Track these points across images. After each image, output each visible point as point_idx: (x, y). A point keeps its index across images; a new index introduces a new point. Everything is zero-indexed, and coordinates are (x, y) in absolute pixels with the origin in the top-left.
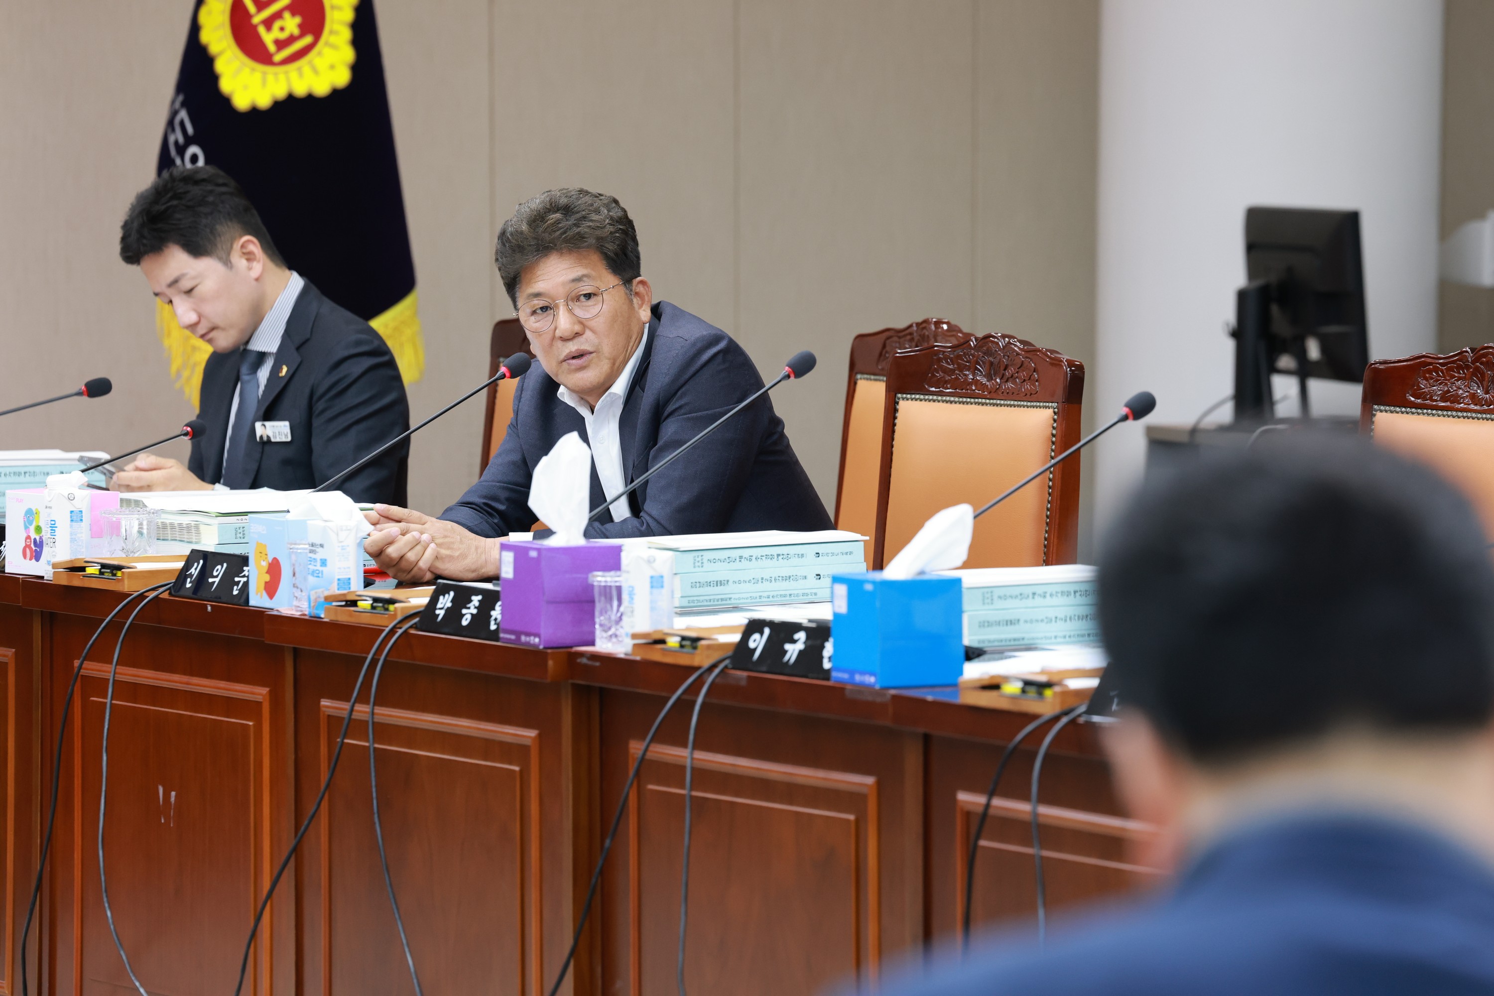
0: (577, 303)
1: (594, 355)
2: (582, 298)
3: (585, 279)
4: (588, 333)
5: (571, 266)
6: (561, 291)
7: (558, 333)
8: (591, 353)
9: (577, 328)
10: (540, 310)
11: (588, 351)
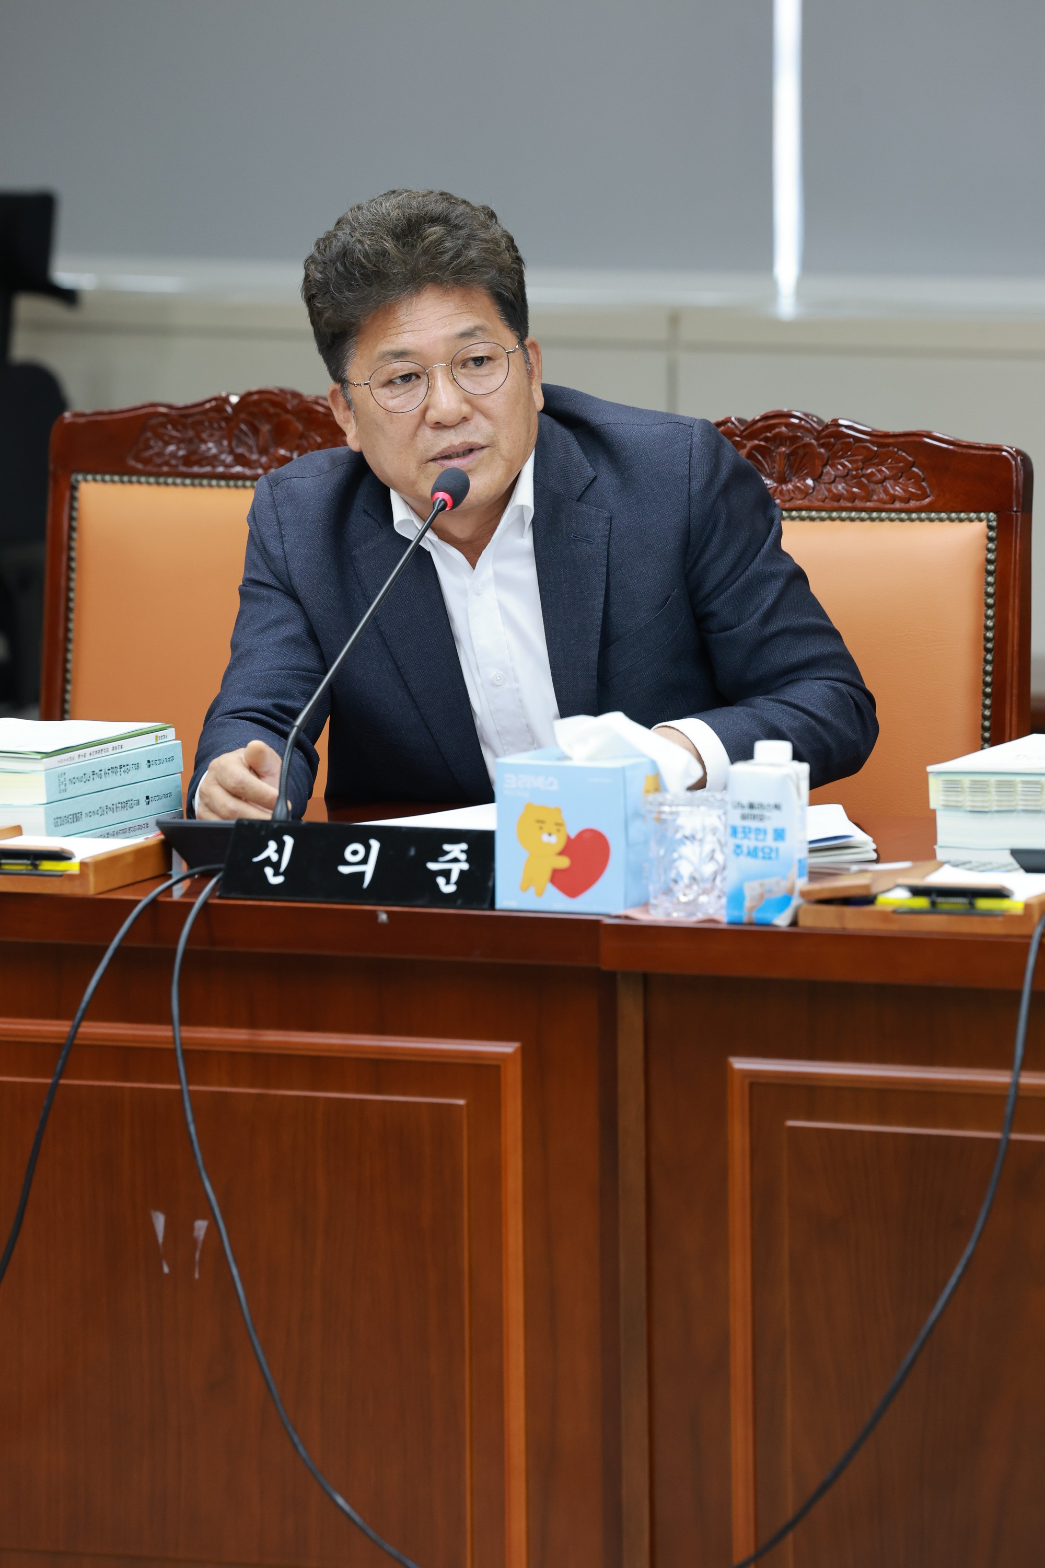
0: (463, 371)
1: (486, 451)
2: (471, 364)
3: (479, 333)
4: (479, 420)
5: (458, 311)
6: (441, 349)
7: (432, 416)
8: (483, 448)
9: (465, 409)
10: (399, 380)
11: (480, 444)
